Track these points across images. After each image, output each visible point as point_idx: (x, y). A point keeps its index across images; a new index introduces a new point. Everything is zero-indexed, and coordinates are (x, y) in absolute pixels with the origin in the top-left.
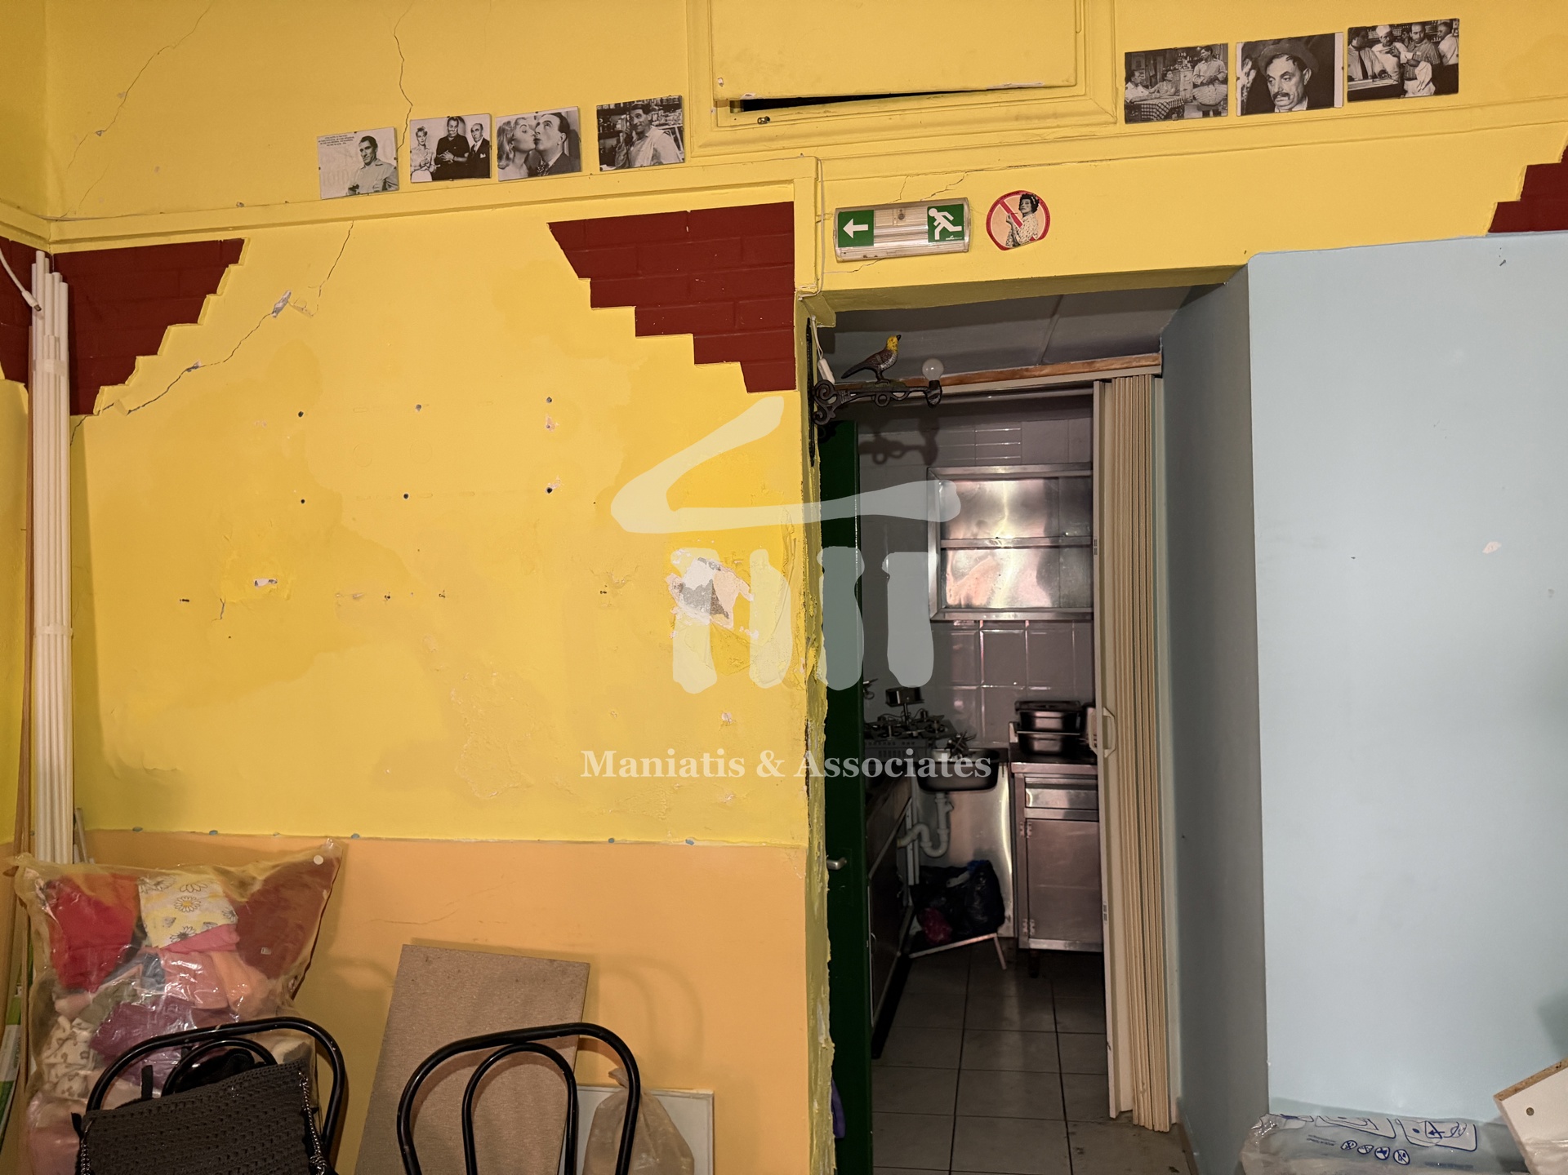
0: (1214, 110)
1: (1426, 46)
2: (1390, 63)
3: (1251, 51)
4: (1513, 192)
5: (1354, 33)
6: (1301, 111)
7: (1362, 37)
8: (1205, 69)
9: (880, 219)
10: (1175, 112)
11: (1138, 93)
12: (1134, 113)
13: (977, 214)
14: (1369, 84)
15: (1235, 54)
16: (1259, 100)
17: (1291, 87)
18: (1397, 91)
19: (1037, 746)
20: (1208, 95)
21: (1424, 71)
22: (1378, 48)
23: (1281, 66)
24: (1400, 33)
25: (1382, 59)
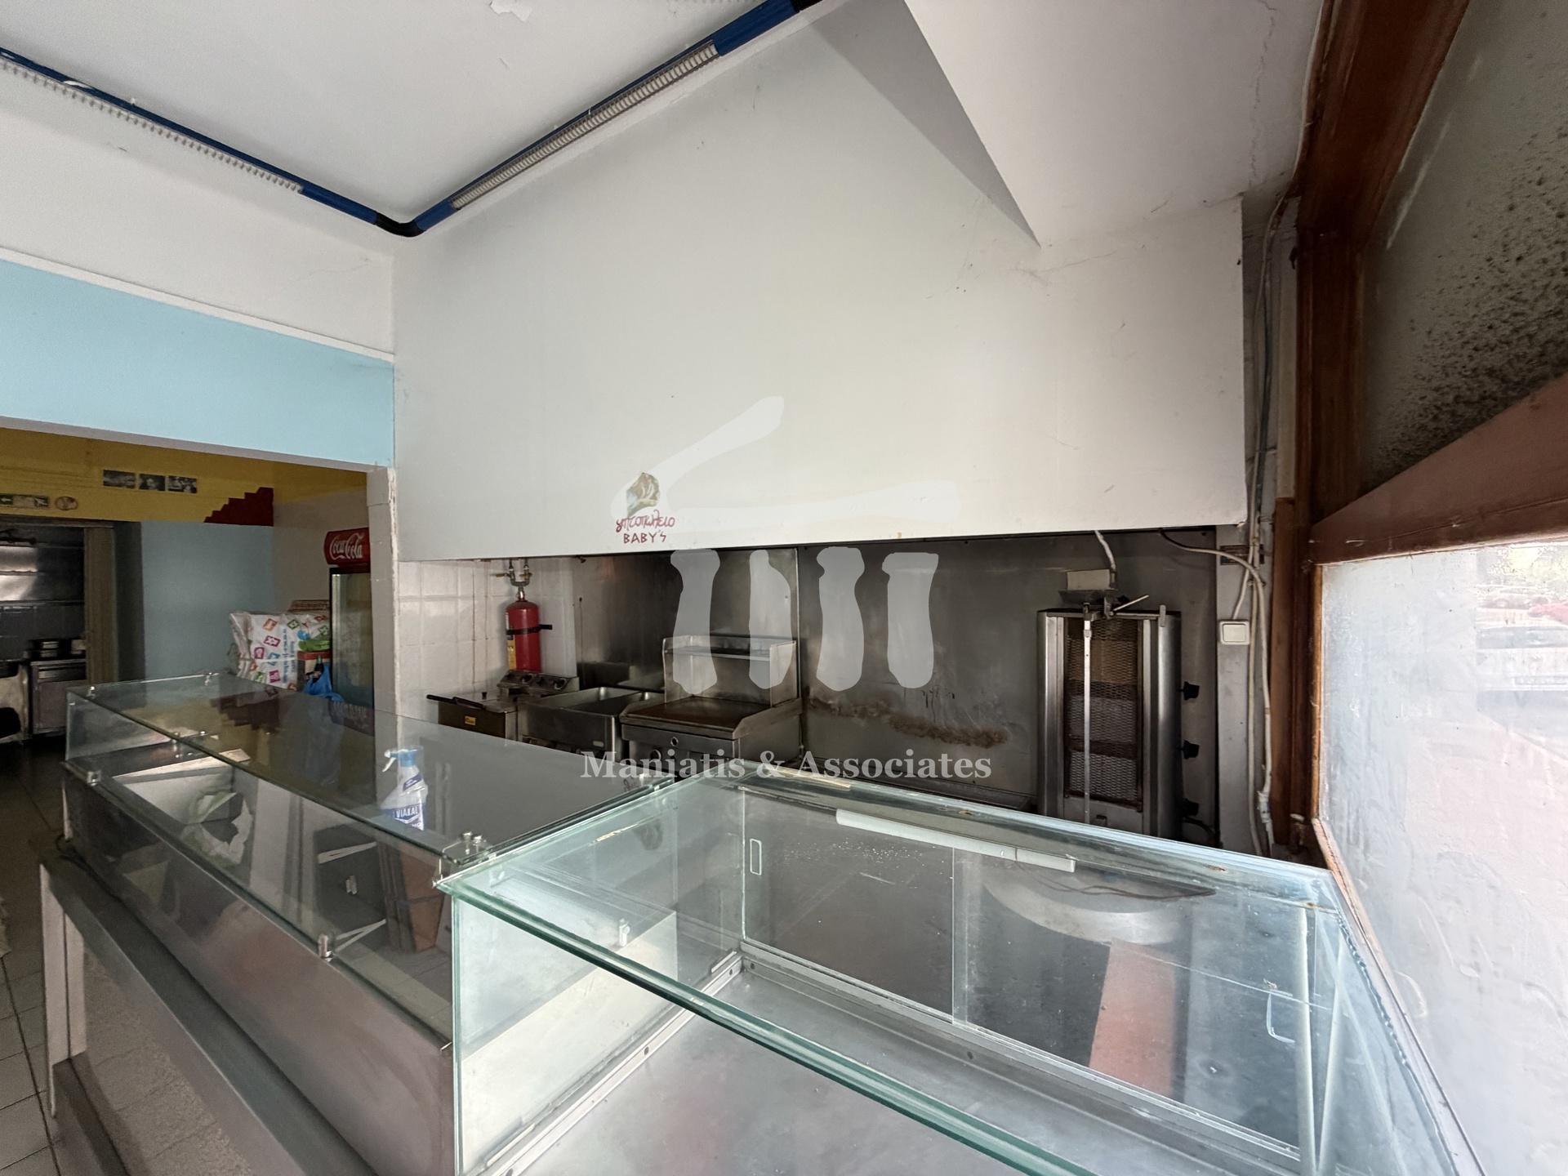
0: (133, 487)
1: (189, 483)
2: (179, 484)
3: (142, 476)
4: (210, 515)
5: (170, 477)
6: (156, 491)
7: (172, 478)
8: (128, 477)
9: (15, 499)
10: (120, 485)
11: (107, 479)
12: (106, 484)
13: (52, 501)
14: (172, 488)
15: (137, 476)
16: (144, 486)
17: (153, 485)
18: (182, 491)
19: (43, 655)
20: (130, 483)
21: (188, 488)
22: (177, 481)
23: (150, 481)
24: (182, 479)
25: (177, 483)
